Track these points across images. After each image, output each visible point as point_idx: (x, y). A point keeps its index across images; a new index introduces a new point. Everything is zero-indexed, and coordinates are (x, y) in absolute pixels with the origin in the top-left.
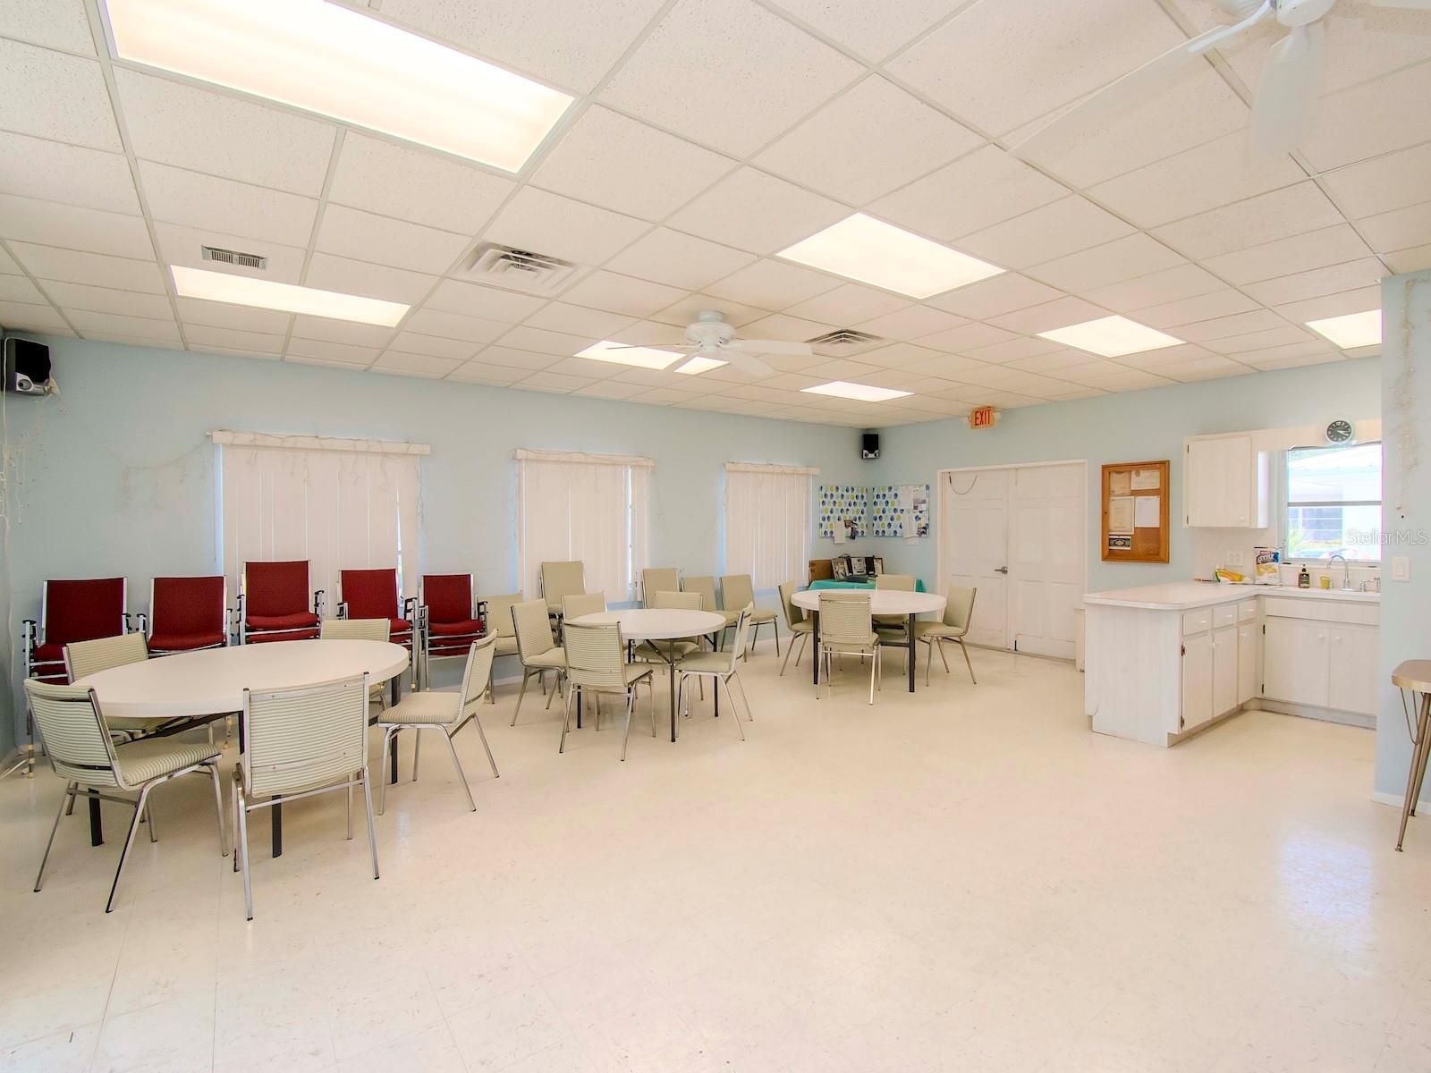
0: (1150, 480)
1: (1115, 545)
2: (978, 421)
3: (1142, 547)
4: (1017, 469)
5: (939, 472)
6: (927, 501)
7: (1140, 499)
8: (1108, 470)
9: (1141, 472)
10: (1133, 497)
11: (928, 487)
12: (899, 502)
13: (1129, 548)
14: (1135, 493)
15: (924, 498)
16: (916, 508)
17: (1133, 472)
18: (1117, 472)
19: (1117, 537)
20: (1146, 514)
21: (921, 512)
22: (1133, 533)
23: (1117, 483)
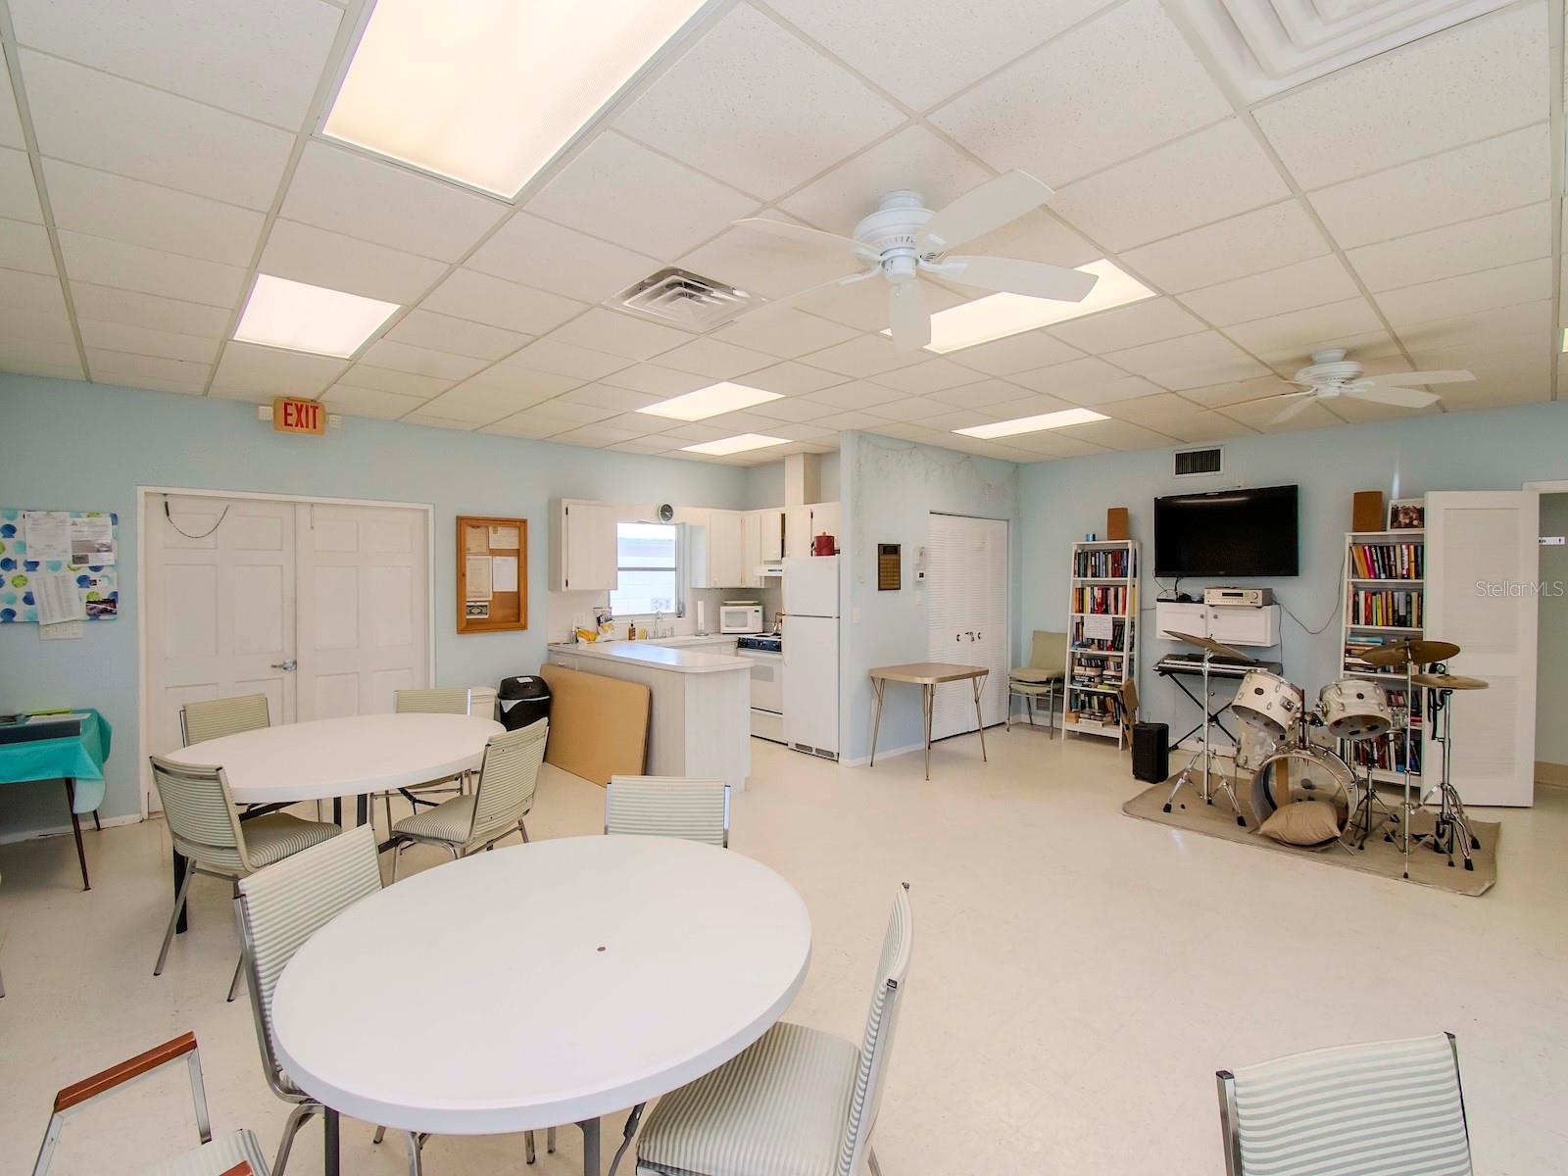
0: (506, 538)
1: (471, 613)
2: (292, 420)
3: (501, 613)
4: (312, 505)
5: (141, 491)
6: (115, 546)
7: (498, 559)
8: (462, 523)
9: (499, 529)
10: (490, 557)
11: (114, 517)
12: (22, 546)
13: (487, 617)
14: (494, 553)
15: (107, 539)
16: (79, 560)
17: (491, 529)
18: (473, 527)
19: (472, 604)
20: (502, 576)
21: (96, 569)
22: (491, 599)
23: (474, 539)
